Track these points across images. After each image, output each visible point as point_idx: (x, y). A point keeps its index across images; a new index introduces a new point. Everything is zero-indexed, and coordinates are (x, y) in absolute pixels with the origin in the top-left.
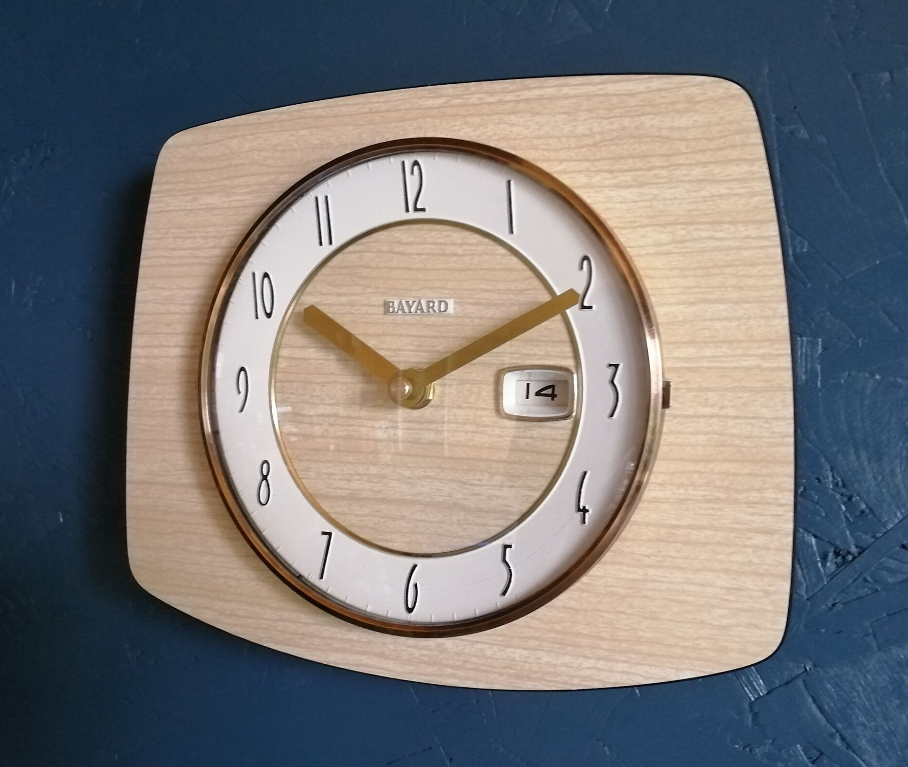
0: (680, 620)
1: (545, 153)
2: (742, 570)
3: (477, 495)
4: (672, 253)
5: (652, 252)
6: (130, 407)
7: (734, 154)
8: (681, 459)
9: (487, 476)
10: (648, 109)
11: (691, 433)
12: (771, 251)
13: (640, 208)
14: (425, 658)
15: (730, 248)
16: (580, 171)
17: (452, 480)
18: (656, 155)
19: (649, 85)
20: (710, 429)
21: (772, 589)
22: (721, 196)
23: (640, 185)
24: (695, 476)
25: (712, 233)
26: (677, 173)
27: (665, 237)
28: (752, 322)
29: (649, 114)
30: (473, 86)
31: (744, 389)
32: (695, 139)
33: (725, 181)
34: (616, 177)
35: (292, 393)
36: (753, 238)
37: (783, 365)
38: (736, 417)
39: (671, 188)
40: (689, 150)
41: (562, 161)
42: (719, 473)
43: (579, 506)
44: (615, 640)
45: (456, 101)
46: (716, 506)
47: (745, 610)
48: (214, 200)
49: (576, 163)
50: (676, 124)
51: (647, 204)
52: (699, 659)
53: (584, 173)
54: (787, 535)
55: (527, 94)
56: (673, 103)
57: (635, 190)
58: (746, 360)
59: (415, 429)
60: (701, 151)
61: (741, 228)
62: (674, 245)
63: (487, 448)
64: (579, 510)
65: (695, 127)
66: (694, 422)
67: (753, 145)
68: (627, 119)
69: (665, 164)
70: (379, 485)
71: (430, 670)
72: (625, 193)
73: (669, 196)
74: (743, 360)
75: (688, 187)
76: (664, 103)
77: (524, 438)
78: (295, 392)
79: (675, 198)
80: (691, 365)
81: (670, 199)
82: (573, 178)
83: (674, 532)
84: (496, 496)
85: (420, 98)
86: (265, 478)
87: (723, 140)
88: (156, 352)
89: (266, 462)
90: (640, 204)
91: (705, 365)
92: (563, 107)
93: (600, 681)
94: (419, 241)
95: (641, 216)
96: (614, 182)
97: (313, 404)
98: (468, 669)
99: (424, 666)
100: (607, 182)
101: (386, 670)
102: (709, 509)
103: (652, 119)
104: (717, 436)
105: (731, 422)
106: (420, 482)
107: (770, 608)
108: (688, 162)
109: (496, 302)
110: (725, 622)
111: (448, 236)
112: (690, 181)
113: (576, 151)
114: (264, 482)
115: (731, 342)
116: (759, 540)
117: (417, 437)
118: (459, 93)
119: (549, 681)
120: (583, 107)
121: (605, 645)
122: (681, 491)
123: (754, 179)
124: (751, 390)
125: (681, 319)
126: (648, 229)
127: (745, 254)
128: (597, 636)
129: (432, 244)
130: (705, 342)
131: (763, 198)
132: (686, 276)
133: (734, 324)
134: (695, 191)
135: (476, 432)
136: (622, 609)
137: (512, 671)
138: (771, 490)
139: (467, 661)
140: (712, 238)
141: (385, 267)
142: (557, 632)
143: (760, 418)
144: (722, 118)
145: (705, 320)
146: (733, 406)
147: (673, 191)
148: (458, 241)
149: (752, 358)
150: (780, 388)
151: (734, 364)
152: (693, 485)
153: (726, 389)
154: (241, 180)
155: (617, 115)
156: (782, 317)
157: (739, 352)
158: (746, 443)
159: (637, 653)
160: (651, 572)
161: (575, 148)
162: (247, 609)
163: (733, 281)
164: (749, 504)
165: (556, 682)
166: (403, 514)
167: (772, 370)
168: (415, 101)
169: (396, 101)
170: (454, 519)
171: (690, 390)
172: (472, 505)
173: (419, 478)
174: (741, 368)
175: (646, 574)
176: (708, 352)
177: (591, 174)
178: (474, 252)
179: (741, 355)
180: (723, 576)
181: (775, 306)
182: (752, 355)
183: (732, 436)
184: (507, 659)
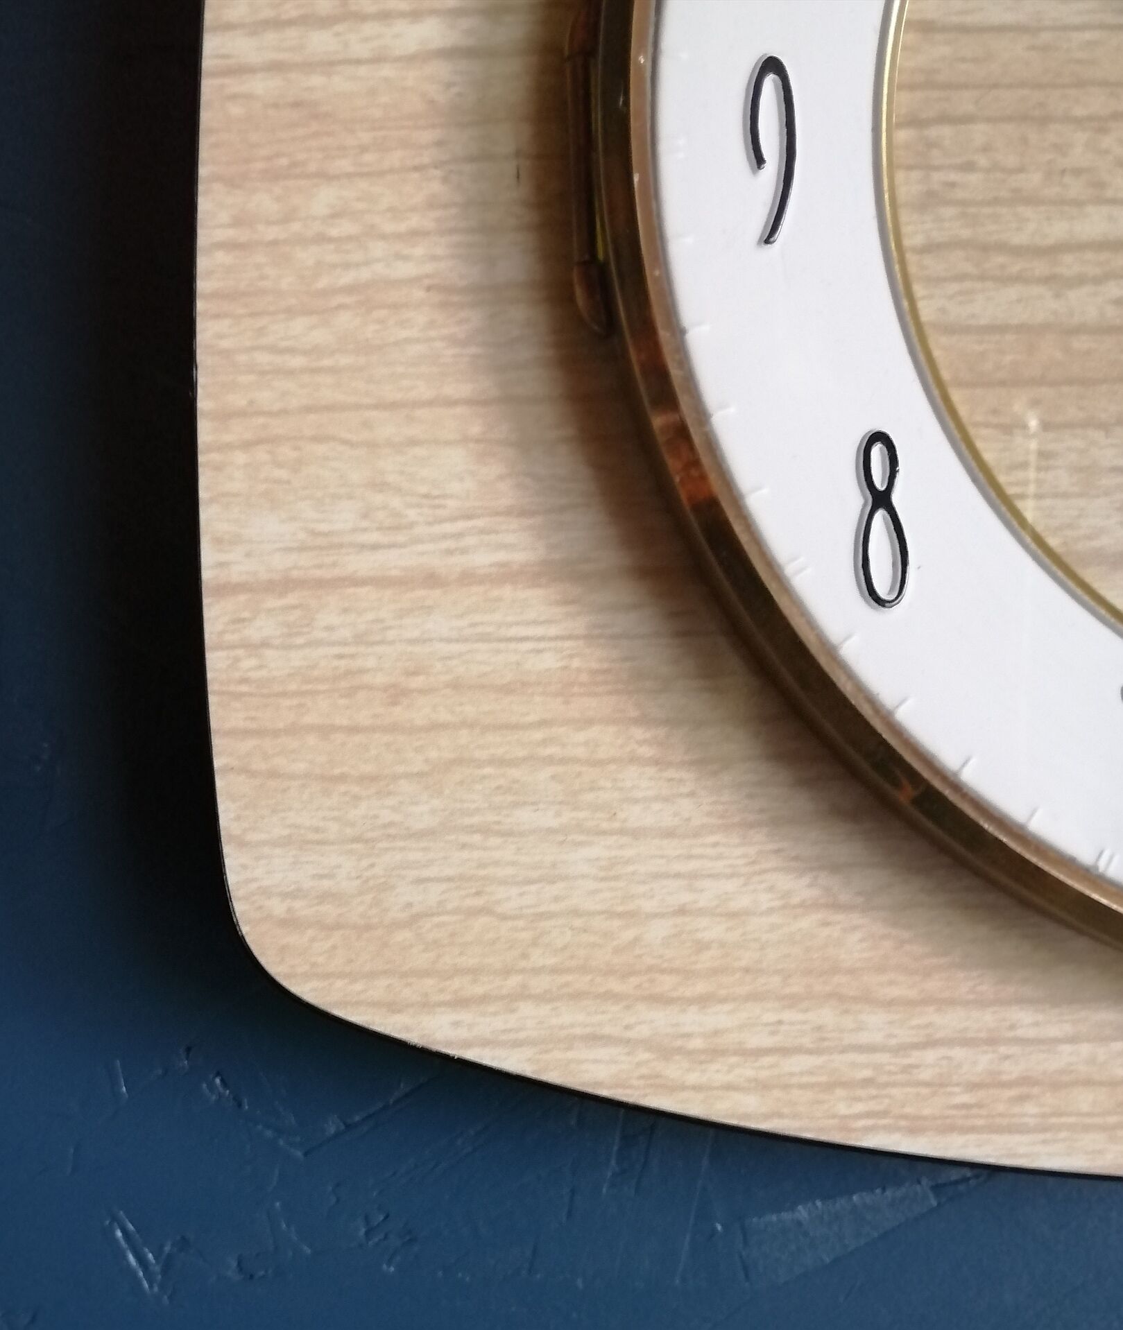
6: (203, 285)
35: (969, 167)
78: (982, 161)
86: (881, 500)
88: (321, 42)
89: (879, 437)
97: (1061, 202)
114: (880, 516)
162: (780, 1022)
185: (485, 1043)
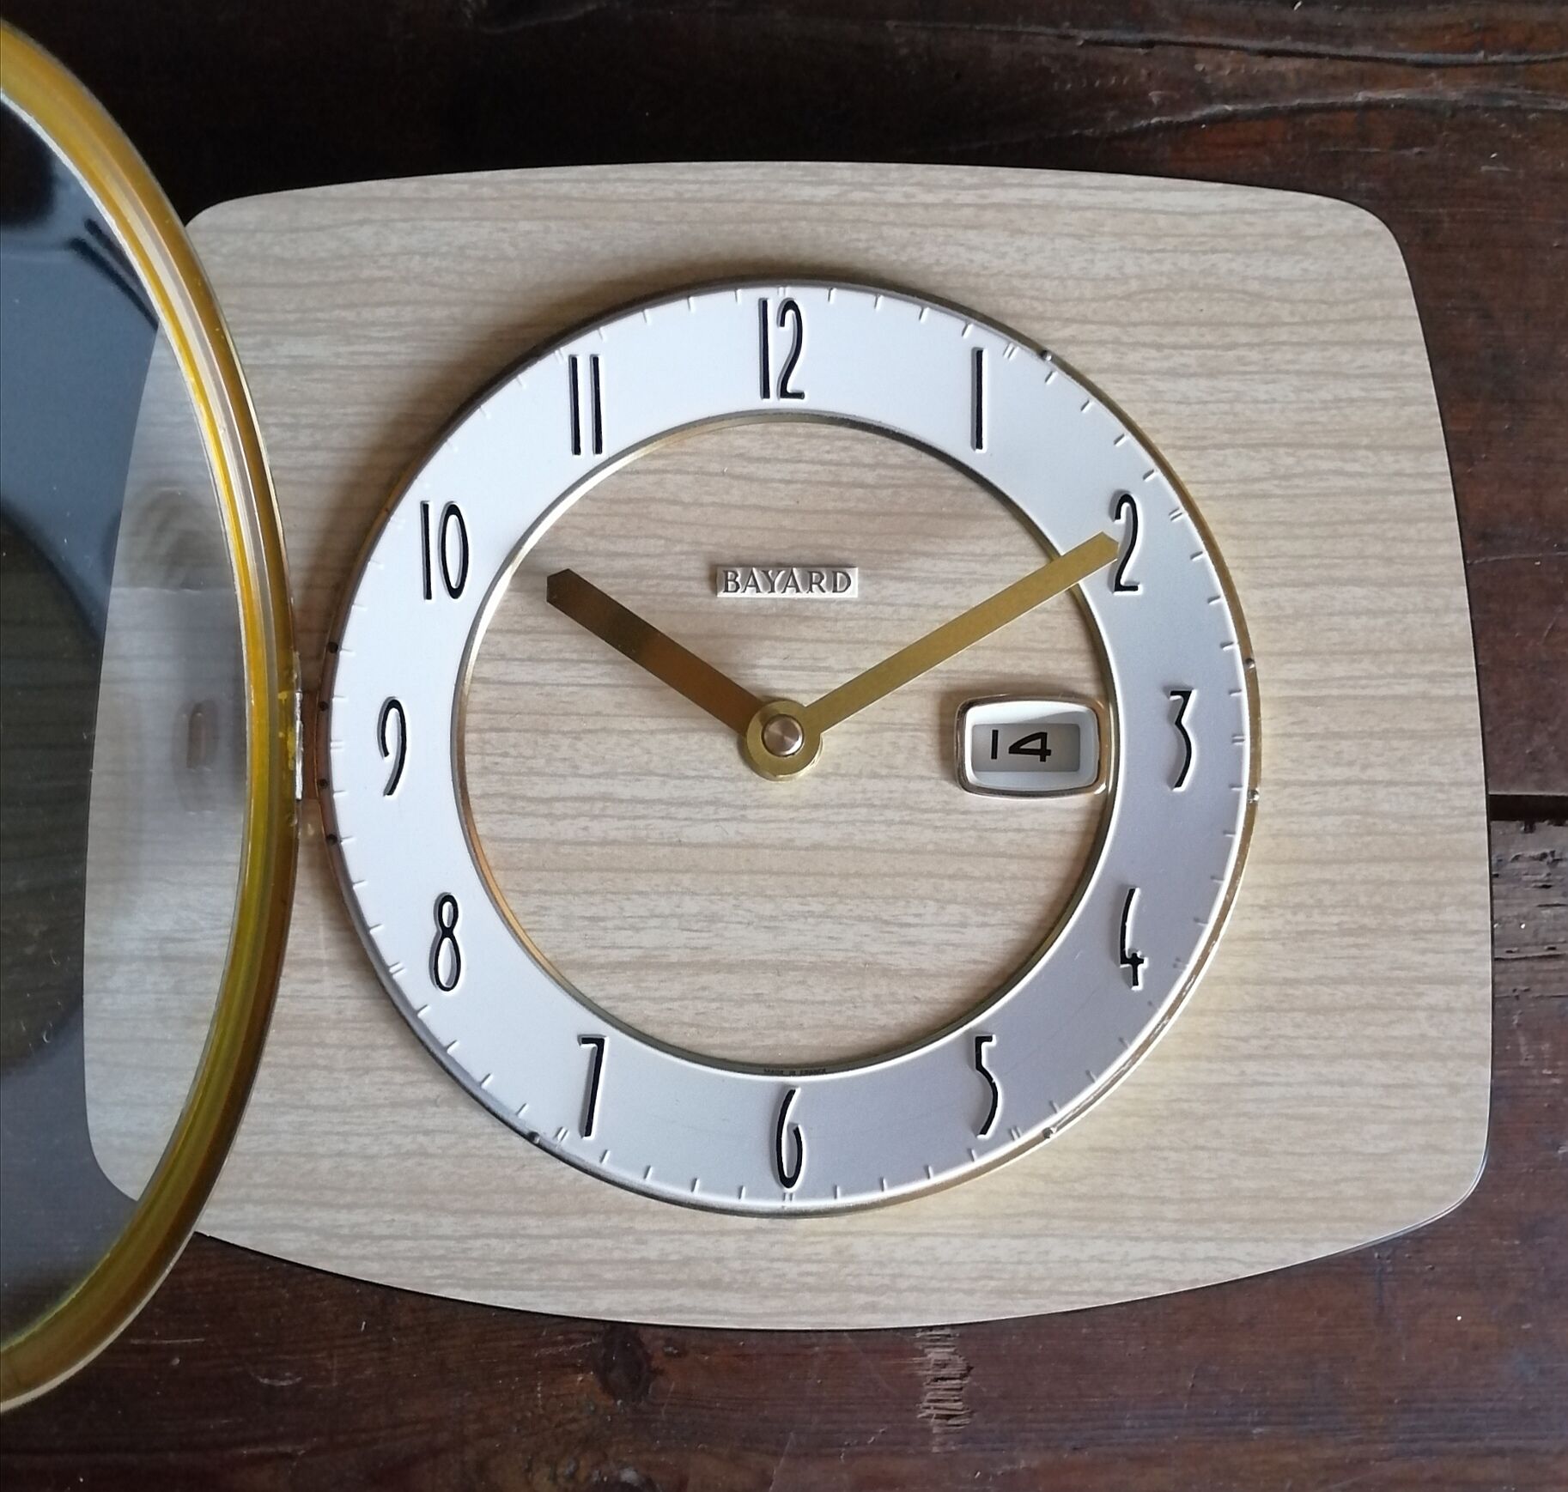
0: (1308, 1151)
1: (1036, 304)
2: (1410, 1051)
3: (911, 943)
4: (1271, 496)
5: (1235, 492)
7: (1372, 332)
8: (1299, 861)
9: (932, 906)
10: (1223, 243)
11: (1313, 814)
12: (1438, 498)
13: (1213, 414)
14: (810, 1280)
15: (1369, 492)
16: (1102, 343)
17: (860, 919)
18: (1238, 324)
19: (1223, 201)
20: (1346, 804)
21: (1462, 1080)
22: (1352, 401)
23: (1212, 374)
24: (1325, 888)
25: (1339, 464)
26: (1277, 356)
27: (1257, 468)
28: (1411, 618)
29: (1226, 251)
30: (894, 170)
31: (1402, 734)
32: (1305, 301)
33: (1357, 376)
34: (1167, 358)
35: (505, 755)
36: (1409, 475)
37: (1463, 693)
38: (1391, 783)
39: (1267, 383)
40: (1296, 319)
41: (1069, 321)
42: (1365, 882)
43: (1123, 952)
44: (1192, 1200)
45: (857, 196)
46: (1361, 941)
47: (1417, 1123)
48: (317, 349)
49: (1093, 327)
50: (1272, 272)
51: (1226, 407)
52: (1343, 1218)
53: (1110, 346)
54: (1482, 984)
55: (999, 195)
56: (1267, 236)
57: (1203, 383)
58: (1403, 684)
59: (783, 821)
60: (1315, 322)
61: (1388, 458)
62: (1276, 482)
63: (932, 853)
64: (1124, 960)
65: (1305, 281)
66: (1319, 793)
67: (1402, 318)
68: (1187, 256)
69: (1256, 340)
70: (704, 935)
71: (822, 1301)
72: (1183, 385)
73: (1263, 397)
74: (1399, 684)
75: (1295, 381)
76: (1251, 235)
77: (1005, 831)
78: (512, 752)
79: (1274, 401)
80: (1311, 693)
81: (1265, 402)
82: (1089, 353)
83: (1290, 991)
84: (953, 945)
85: (785, 182)
86: (447, 932)
87: (1351, 307)
89: (447, 898)
90: (1211, 407)
91: (1335, 692)
92: (1071, 225)
93: (1164, 1281)
94: (787, 457)
95: (1214, 429)
96: (1166, 365)
97: (554, 775)
98: (905, 1290)
99: (808, 1296)
100: (1152, 365)
101: (727, 1313)
102: (1349, 946)
103: (1232, 260)
104: (1358, 817)
105: (1381, 793)
106: (794, 925)
107: (1458, 1113)
108: (1295, 339)
109: (945, 576)
110: (1384, 1147)
111: (845, 449)
112: (1298, 373)
113: (1094, 305)
114: (447, 941)
115: (1377, 653)
116: (1437, 996)
117: (785, 835)
118: (864, 179)
119: (1067, 1293)
120: (1106, 229)
121: (1170, 1211)
122: (1301, 917)
123: (1408, 377)
124: (1413, 735)
125: (1290, 611)
126: (1229, 452)
127: (1395, 502)
128: (1155, 1198)
129: (812, 462)
130: (1333, 653)
131: (1422, 408)
132: (1297, 538)
133: (1381, 621)
134: (1308, 391)
135: (908, 823)
136: (1201, 1142)
137: (993, 1283)
138: (1453, 908)
139: (901, 1275)
140: (1339, 473)
141: (713, 504)
142: (1080, 1198)
143: (1429, 784)
144: (1350, 269)
145: (1331, 614)
146: (1383, 765)
147: (1271, 387)
148: (868, 460)
149: (1413, 680)
150: (1462, 732)
151: (1383, 692)
152: (1320, 904)
153: (1371, 735)
154: (381, 313)
155: (1169, 248)
156: (1461, 610)
157: (1391, 669)
158: (1408, 828)
159: (1231, 1221)
160: (1251, 1067)
161: (1093, 300)
162: (393, 1220)
163: (1378, 548)
164: (1417, 933)
165: (1080, 1293)
166: (759, 991)
167: (1446, 700)
168: (774, 186)
169: (734, 182)
170: (868, 993)
171: (1309, 737)
172: (904, 964)
173: (792, 917)
174: (1395, 697)
175: (1243, 1073)
176: (1339, 670)
177: (1122, 349)
178: (900, 482)
179: (1394, 676)
180: (1378, 1064)
181: (1447, 591)
182: (1412, 676)
183: (1383, 815)
184: (983, 1262)
185: (224, 1227)
